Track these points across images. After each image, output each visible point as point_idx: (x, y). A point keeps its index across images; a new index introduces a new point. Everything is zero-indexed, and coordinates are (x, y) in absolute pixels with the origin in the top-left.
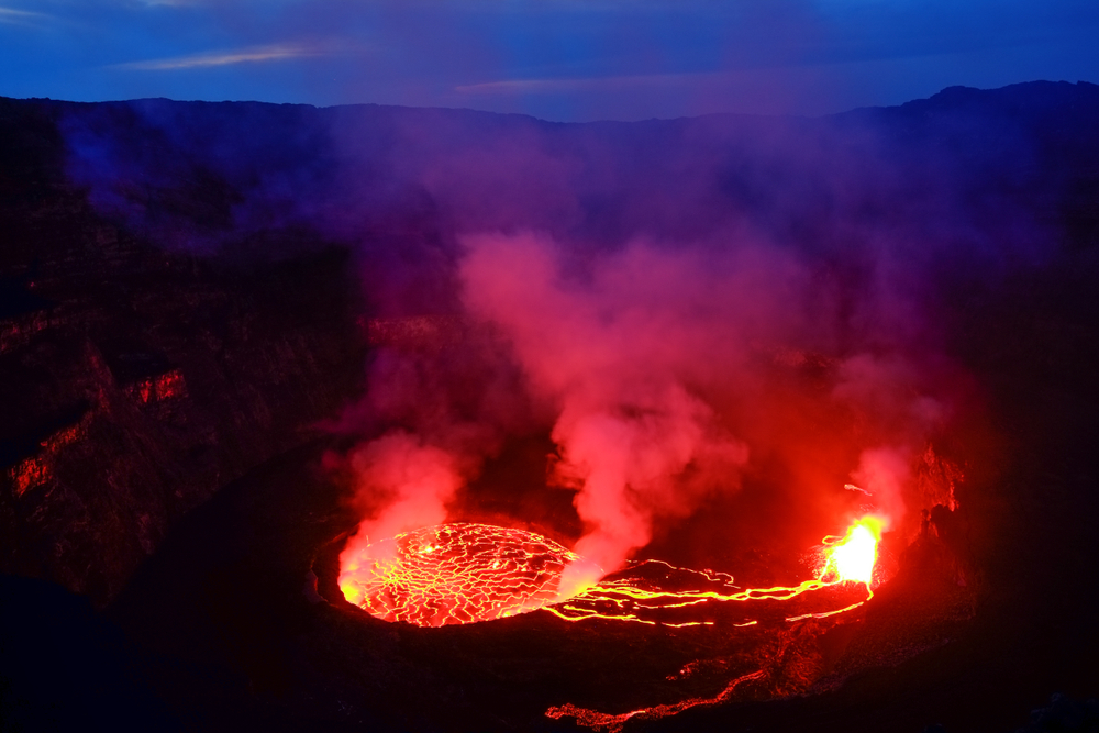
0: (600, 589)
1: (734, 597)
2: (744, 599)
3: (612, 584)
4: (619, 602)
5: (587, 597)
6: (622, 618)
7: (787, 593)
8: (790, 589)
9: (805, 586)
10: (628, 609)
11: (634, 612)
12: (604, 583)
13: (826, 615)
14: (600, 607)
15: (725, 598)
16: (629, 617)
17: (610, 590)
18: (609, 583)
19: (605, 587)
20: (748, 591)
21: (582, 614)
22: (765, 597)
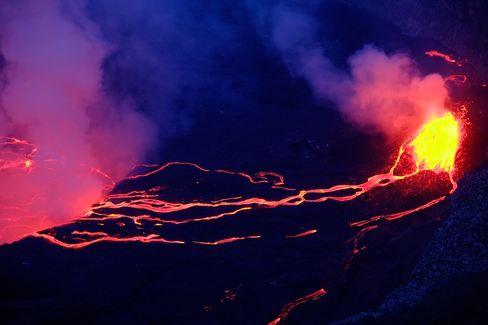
0: (109, 204)
1: (285, 201)
2: (298, 203)
3: (126, 196)
4: (135, 219)
5: (93, 216)
6: (142, 239)
7: (352, 192)
8: (355, 187)
9: (375, 180)
10: (148, 227)
11: (156, 230)
12: (114, 196)
13: (400, 215)
14: (111, 227)
15: (272, 204)
16: (150, 238)
17: (123, 204)
18: (121, 196)
19: (115, 201)
20: (303, 193)
21: (88, 238)
22: (324, 199)
